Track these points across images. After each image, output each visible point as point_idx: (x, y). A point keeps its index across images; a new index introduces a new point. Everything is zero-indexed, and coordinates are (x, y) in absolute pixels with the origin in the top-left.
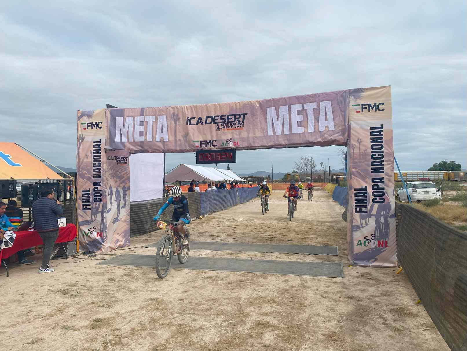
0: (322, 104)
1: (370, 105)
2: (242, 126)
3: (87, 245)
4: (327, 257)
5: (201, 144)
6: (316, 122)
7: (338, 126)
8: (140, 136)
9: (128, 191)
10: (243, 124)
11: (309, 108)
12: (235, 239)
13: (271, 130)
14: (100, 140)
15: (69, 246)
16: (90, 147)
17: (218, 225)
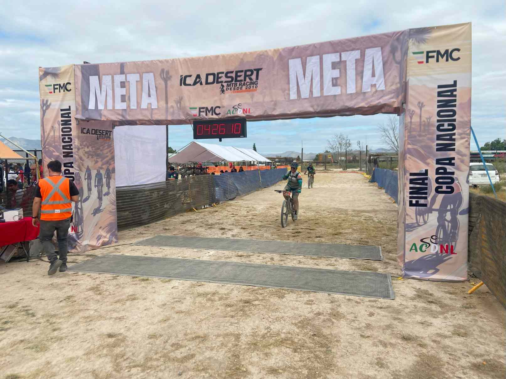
0: (369, 53)
1: (438, 52)
2: (255, 86)
4: (367, 263)
5: (200, 112)
6: (359, 78)
7: (389, 84)
8: (122, 101)
9: (113, 175)
10: (255, 83)
11: (350, 58)
12: (250, 234)
13: (295, 90)
14: (69, 107)
15: (33, 244)
16: (56, 116)
17: (233, 214)
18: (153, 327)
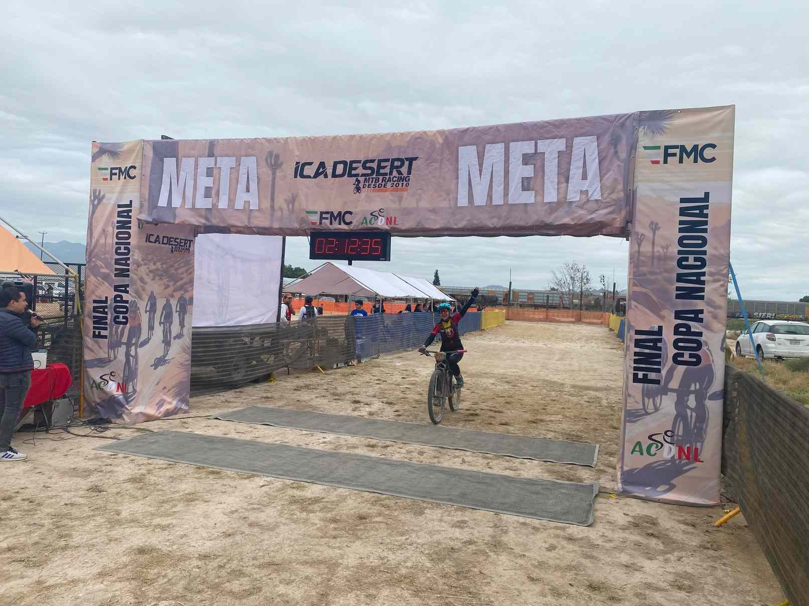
0: (578, 144)
1: (683, 149)
2: (405, 183)
3: (99, 407)
4: (570, 469)
5: (321, 218)
6: (563, 180)
7: (608, 192)
8: (206, 196)
9: (191, 306)
10: (406, 179)
11: (549, 150)
12: (397, 413)
13: (466, 193)
14: (131, 201)
15: (58, 406)
16: (111, 215)
17: (379, 380)
18: (209, 544)
